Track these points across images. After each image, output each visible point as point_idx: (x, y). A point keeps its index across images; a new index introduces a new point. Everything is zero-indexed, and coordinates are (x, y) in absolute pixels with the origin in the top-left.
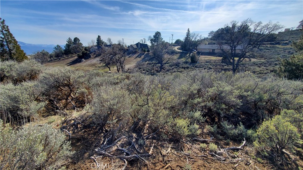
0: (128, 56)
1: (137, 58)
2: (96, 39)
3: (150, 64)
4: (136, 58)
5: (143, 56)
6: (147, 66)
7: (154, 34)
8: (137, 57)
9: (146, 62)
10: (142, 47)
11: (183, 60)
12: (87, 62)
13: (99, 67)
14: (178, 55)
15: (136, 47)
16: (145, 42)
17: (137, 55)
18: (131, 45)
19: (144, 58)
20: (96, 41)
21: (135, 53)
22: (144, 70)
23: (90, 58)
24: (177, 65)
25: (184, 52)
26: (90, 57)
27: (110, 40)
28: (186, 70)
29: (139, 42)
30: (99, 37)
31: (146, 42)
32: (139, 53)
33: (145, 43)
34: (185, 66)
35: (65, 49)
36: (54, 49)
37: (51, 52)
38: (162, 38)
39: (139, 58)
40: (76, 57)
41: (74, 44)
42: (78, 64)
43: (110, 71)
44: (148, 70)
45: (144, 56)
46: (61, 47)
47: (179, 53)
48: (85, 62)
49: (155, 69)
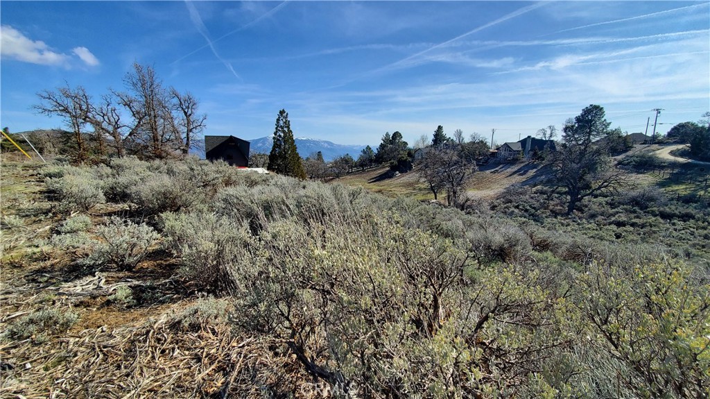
0: (493, 170)
1: (515, 176)
2: (434, 133)
3: (542, 193)
4: (510, 175)
5: (532, 173)
6: (532, 198)
7: (579, 113)
8: (514, 173)
9: (535, 186)
10: (536, 147)
11: (682, 189)
12: (402, 179)
13: (420, 190)
14: (665, 174)
15: (520, 149)
16: (551, 136)
17: (515, 168)
18: (506, 144)
19: (534, 177)
20: (433, 137)
21: (514, 161)
22: (517, 207)
23: (410, 170)
24: (641, 203)
25: (696, 165)
26: (410, 168)
27: (459, 134)
28: (674, 224)
29: (529, 137)
30: (440, 128)
31: (556, 135)
32: (522, 162)
33: (552, 139)
34: (677, 212)
35: (377, 152)
36: (362, 153)
37: (356, 158)
38: (608, 121)
39: (522, 175)
40: (388, 169)
41: (392, 144)
42: (387, 181)
43: (436, 199)
44: (528, 208)
45: (535, 170)
46: (372, 149)
47: (673, 165)
48: (400, 177)
49: (551, 207)
